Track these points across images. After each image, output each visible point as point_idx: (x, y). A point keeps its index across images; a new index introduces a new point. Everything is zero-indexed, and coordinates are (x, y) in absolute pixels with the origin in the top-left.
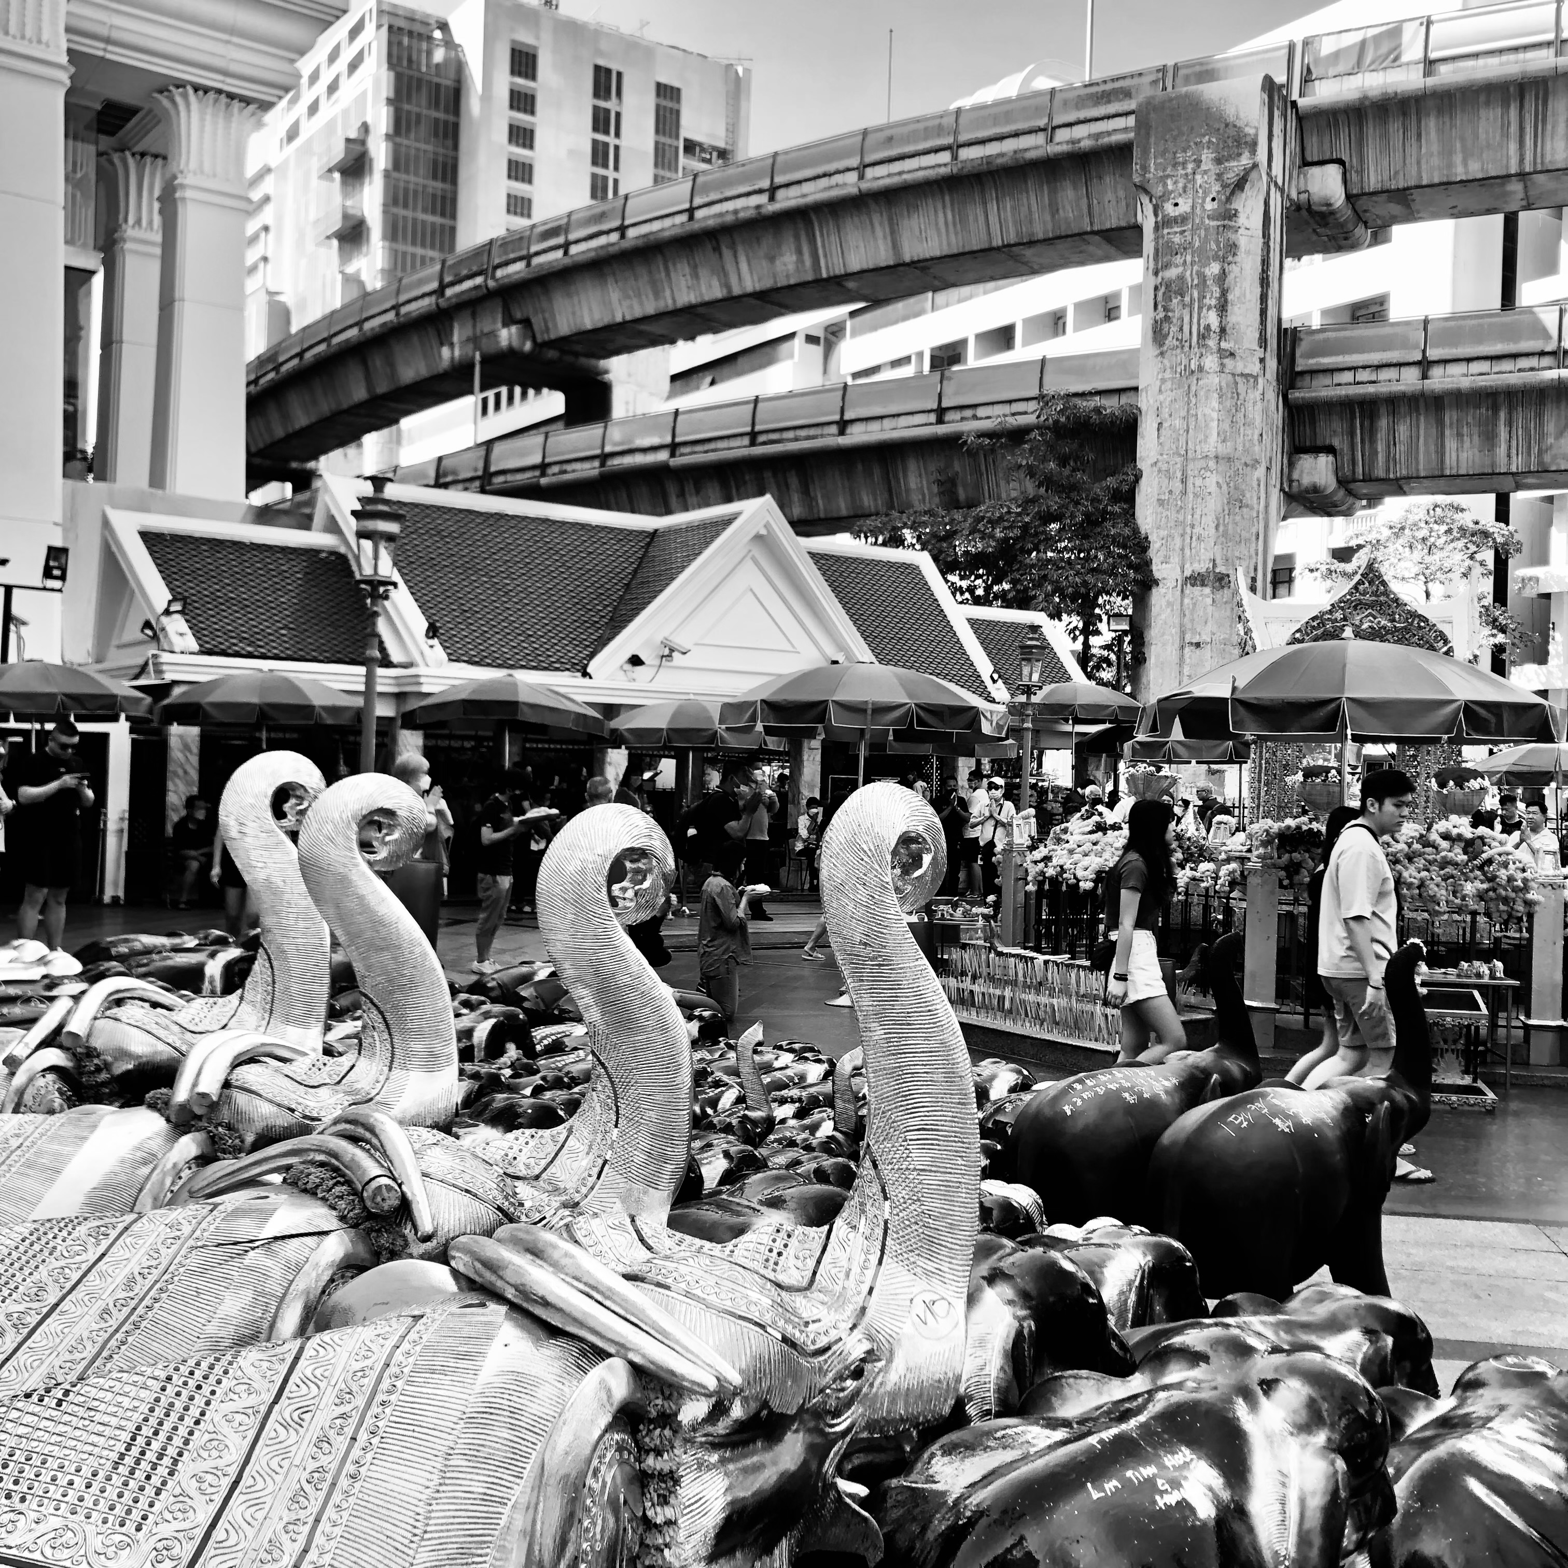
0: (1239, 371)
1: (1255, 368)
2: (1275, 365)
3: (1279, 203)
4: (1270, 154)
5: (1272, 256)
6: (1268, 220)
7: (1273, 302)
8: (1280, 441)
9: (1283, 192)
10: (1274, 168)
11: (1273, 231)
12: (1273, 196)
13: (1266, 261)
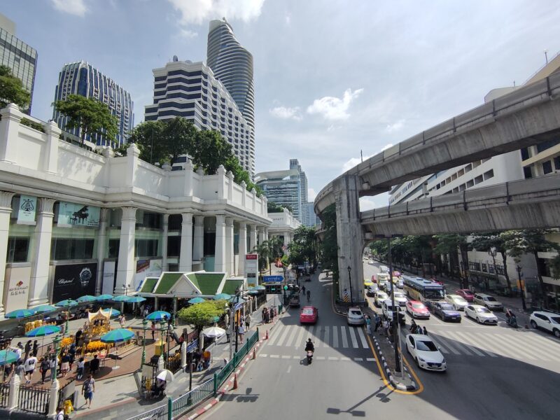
2: (356, 219)
3: (354, 192)
4: (348, 187)
5: (351, 202)
6: (348, 198)
7: (353, 209)
8: (360, 231)
9: (356, 190)
10: (350, 188)
11: (350, 198)
12: (350, 192)
13: (349, 204)
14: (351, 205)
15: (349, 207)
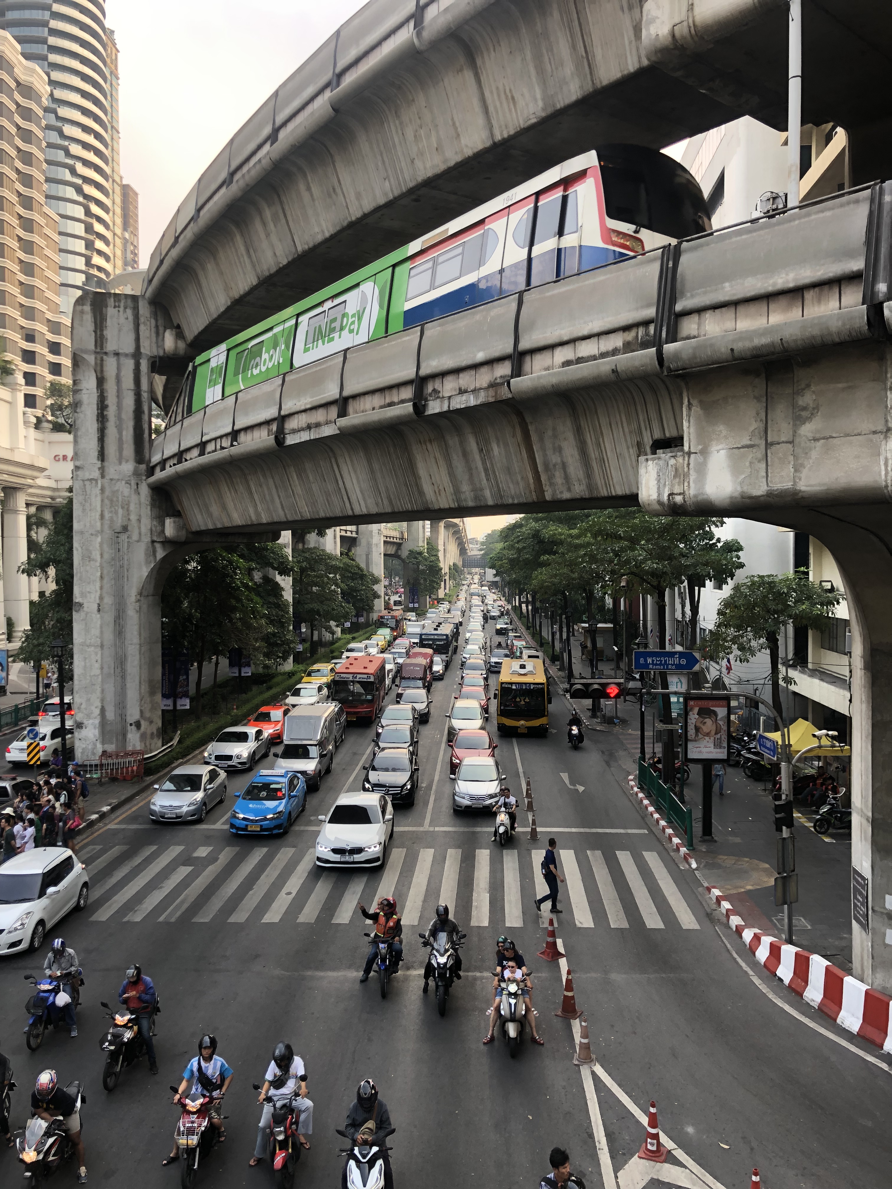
0: (86, 478)
1: (96, 474)
2: (129, 467)
3: (129, 364)
4: (100, 340)
5: (111, 401)
6: (101, 381)
7: (120, 428)
8: (146, 512)
9: (137, 355)
10: (110, 346)
11: (111, 387)
12: (111, 364)
13: (102, 406)
14: (111, 412)
15: (102, 418)
